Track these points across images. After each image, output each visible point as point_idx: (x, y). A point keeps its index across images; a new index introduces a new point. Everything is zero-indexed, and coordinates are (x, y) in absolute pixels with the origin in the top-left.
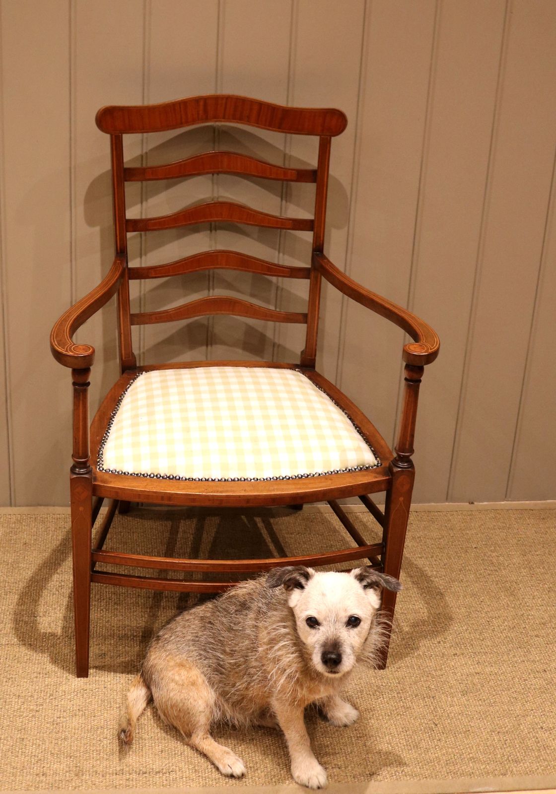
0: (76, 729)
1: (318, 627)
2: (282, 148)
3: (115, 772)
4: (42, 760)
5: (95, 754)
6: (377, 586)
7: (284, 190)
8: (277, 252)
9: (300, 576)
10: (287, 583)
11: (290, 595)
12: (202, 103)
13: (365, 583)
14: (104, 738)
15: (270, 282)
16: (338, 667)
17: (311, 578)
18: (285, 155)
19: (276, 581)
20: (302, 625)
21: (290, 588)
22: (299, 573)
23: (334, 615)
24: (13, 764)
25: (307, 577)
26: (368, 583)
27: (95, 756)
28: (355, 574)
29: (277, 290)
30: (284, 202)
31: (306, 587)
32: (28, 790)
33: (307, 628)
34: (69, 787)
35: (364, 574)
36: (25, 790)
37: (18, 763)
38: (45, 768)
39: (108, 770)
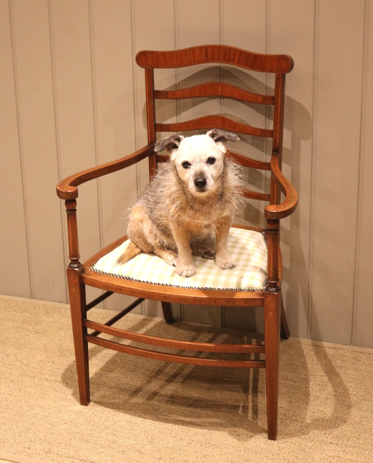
1: (190, 166)
2: (264, 82)
3: (68, 457)
4: (33, 441)
5: (64, 445)
6: (224, 139)
7: (267, 112)
8: (264, 154)
9: (175, 140)
10: (168, 147)
11: (171, 153)
13: (215, 138)
15: (261, 174)
16: (205, 187)
17: (181, 140)
18: (267, 87)
19: (161, 147)
20: (180, 168)
21: (170, 149)
22: (174, 139)
23: (198, 159)
24: (16, 440)
25: (179, 140)
26: (218, 138)
28: (209, 134)
29: (266, 180)
30: (268, 119)
31: (179, 146)
32: (15, 454)
33: (184, 169)
34: (38, 457)
35: (215, 132)
37: (19, 439)
38: (31, 446)
39: (65, 455)
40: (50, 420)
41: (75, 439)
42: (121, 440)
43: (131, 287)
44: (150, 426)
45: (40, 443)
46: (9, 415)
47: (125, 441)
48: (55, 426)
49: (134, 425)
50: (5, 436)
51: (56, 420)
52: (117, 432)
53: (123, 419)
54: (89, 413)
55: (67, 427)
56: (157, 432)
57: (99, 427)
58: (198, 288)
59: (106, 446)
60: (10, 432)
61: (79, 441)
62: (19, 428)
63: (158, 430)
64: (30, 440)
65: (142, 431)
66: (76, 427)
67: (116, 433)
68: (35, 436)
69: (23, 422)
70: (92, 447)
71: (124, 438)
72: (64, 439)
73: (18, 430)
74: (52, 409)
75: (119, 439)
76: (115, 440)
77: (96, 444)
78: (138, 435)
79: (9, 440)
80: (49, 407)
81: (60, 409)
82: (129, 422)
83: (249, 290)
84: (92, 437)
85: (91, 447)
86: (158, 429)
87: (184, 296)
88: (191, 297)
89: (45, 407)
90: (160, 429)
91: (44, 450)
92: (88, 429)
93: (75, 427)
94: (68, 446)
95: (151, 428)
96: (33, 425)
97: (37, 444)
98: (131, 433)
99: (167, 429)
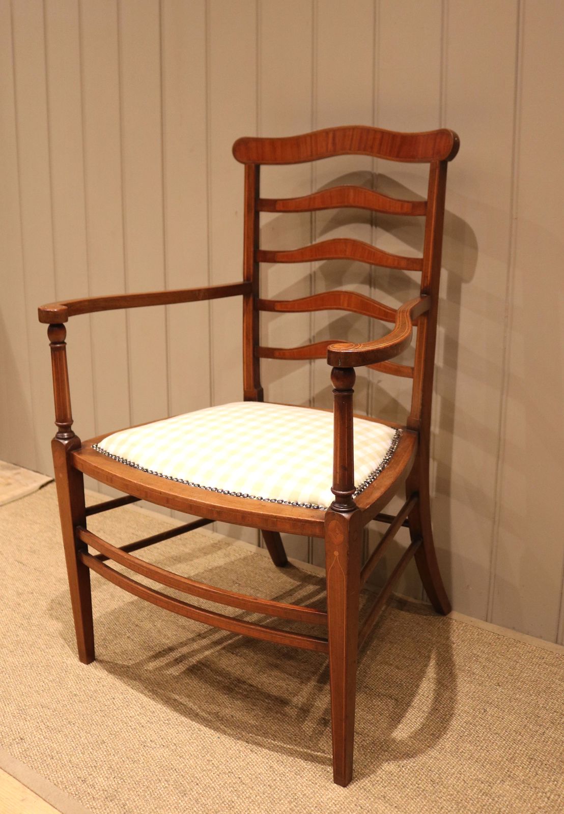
12: (331, 135)
40: (144, 734)
41: (166, 783)
42: (243, 804)
43: (125, 478)
44: (305, 788)
45: (107, 775)
46: (89, 709)
47: (248, 809)
48: (147, 748)
49: (278, 779)
50: (60, 746)
51: (155, 737)
52: (244, 786)
53: (264, 762)
54: (212, 736)
55: (165, 755)
56: (314, 803)
57: (216, 768)
58: (226, 492)
59: (213, 810)
60: (73, 741)
61: (172, 788)
62: (90, 737)
63: (318, 799)
64: (95, 764)
65: (286, 795)
66: (180, 757)
67: (241, 788)
68: (105, 760)
69: (102, 727)
70: (187, 807)
71: (251, 801)
72: (149, 776)
73: (86, 740)
74: (157, 714)
75: (241, 801)
76: (233, 802)
77: (197, 801)
78: (278, 800)
79: (63, 756)
80: (154, 710)
81: (170, 716)
82: (271, 770)
83: (311, 506)
84: (197, 784)
85: (185, 806)
86: (318, 796)
87: (195, 502)
88: (205, 504)
89: (150, 708)
90: (322, 799)
91: (106, 791)
92: (198, 767)
93: (178, 757)
94: (149, 793)
95: (305, 792)
96: (114, 736)
97: (101, 776)
98: (267, 794)
99: (334, 801)
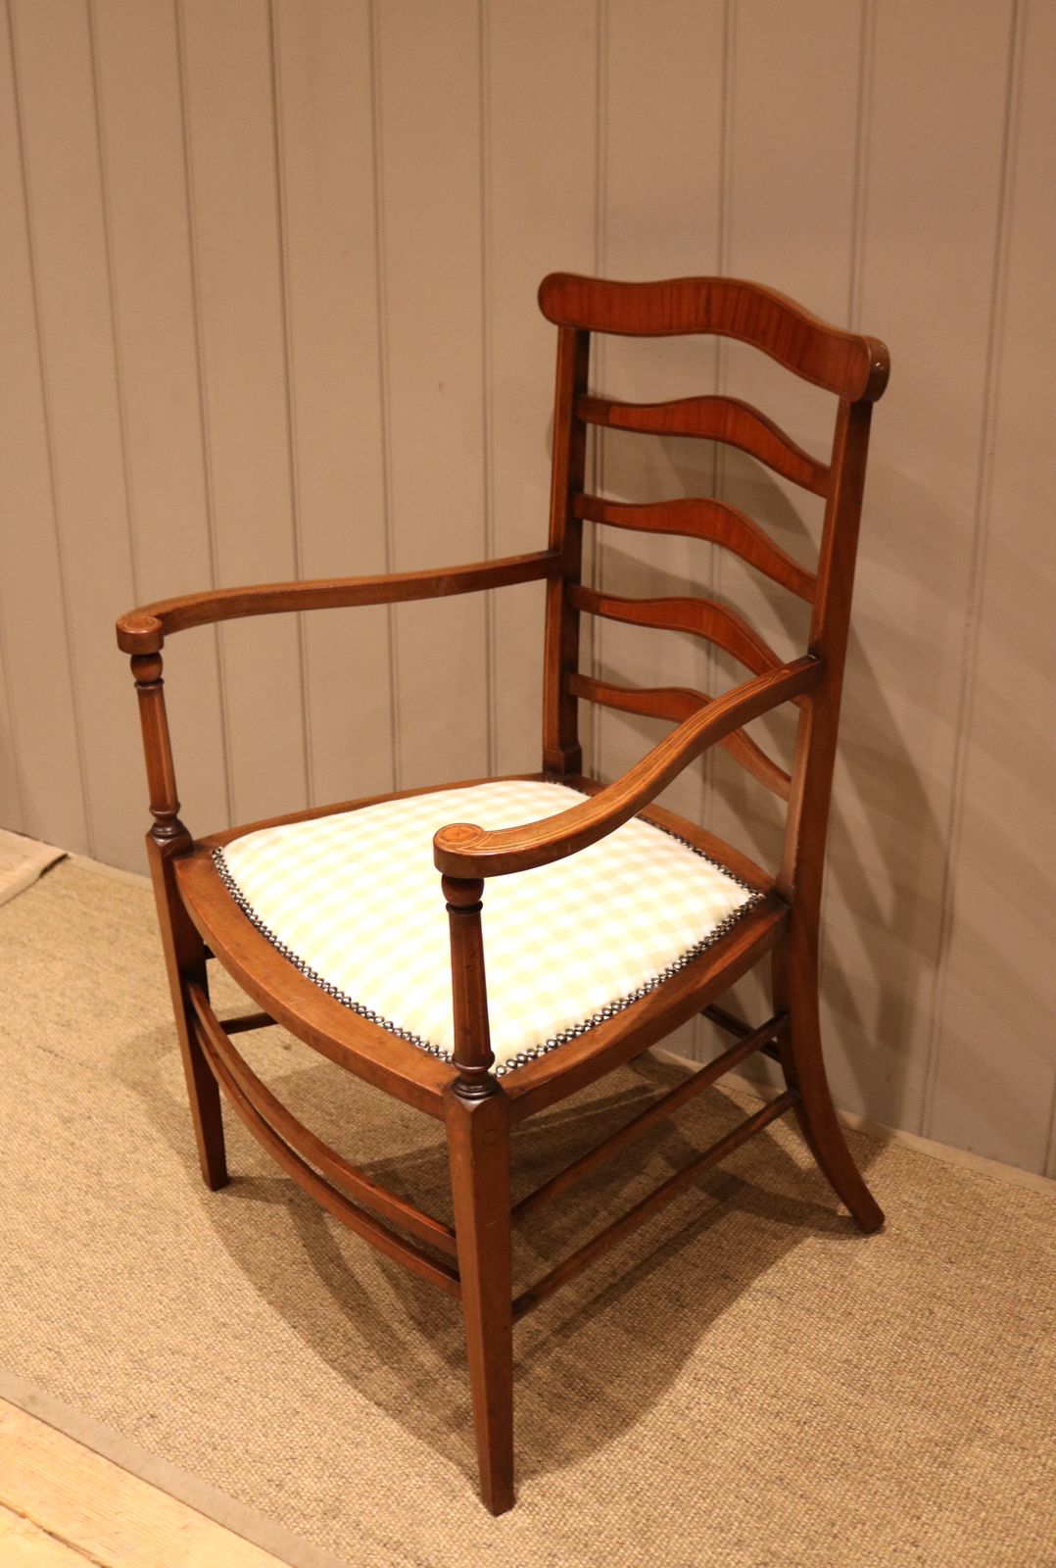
0: (389, 1437)
3: (385, 1541)
4: (297, 1461)
5: (382, 1493)
14: (417, 1475)
24: (250, 1445)
27: (380, 1496)
32: (236, 1498)
34: (298, 1526)
36: (232, 1496)
37: (259, 1446)
38: (289, 1477)
39: (378, 1532)
